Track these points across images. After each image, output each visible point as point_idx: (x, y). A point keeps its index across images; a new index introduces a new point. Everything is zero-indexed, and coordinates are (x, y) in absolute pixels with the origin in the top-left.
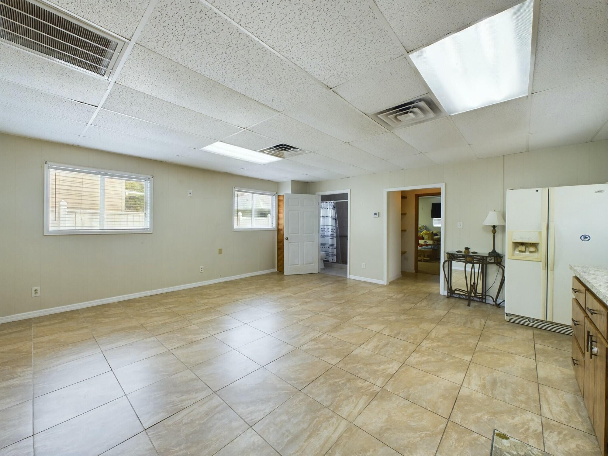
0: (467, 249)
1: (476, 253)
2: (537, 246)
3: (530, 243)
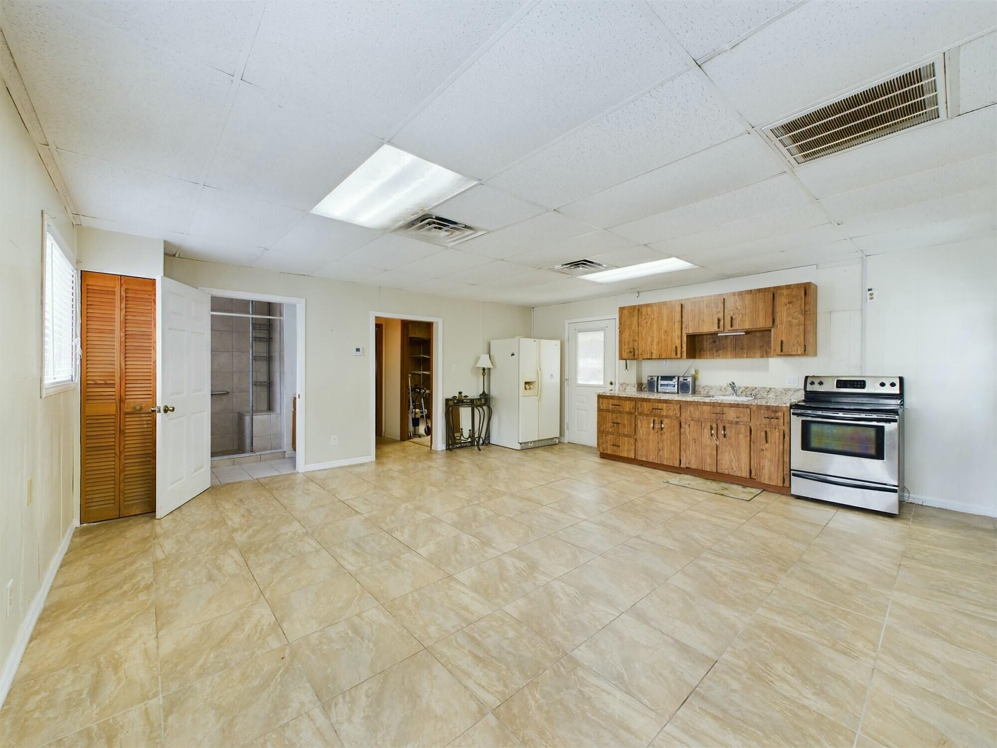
0: (460, 393)
1: (467, 397)
2: (534, 384)
3: (532, 382)
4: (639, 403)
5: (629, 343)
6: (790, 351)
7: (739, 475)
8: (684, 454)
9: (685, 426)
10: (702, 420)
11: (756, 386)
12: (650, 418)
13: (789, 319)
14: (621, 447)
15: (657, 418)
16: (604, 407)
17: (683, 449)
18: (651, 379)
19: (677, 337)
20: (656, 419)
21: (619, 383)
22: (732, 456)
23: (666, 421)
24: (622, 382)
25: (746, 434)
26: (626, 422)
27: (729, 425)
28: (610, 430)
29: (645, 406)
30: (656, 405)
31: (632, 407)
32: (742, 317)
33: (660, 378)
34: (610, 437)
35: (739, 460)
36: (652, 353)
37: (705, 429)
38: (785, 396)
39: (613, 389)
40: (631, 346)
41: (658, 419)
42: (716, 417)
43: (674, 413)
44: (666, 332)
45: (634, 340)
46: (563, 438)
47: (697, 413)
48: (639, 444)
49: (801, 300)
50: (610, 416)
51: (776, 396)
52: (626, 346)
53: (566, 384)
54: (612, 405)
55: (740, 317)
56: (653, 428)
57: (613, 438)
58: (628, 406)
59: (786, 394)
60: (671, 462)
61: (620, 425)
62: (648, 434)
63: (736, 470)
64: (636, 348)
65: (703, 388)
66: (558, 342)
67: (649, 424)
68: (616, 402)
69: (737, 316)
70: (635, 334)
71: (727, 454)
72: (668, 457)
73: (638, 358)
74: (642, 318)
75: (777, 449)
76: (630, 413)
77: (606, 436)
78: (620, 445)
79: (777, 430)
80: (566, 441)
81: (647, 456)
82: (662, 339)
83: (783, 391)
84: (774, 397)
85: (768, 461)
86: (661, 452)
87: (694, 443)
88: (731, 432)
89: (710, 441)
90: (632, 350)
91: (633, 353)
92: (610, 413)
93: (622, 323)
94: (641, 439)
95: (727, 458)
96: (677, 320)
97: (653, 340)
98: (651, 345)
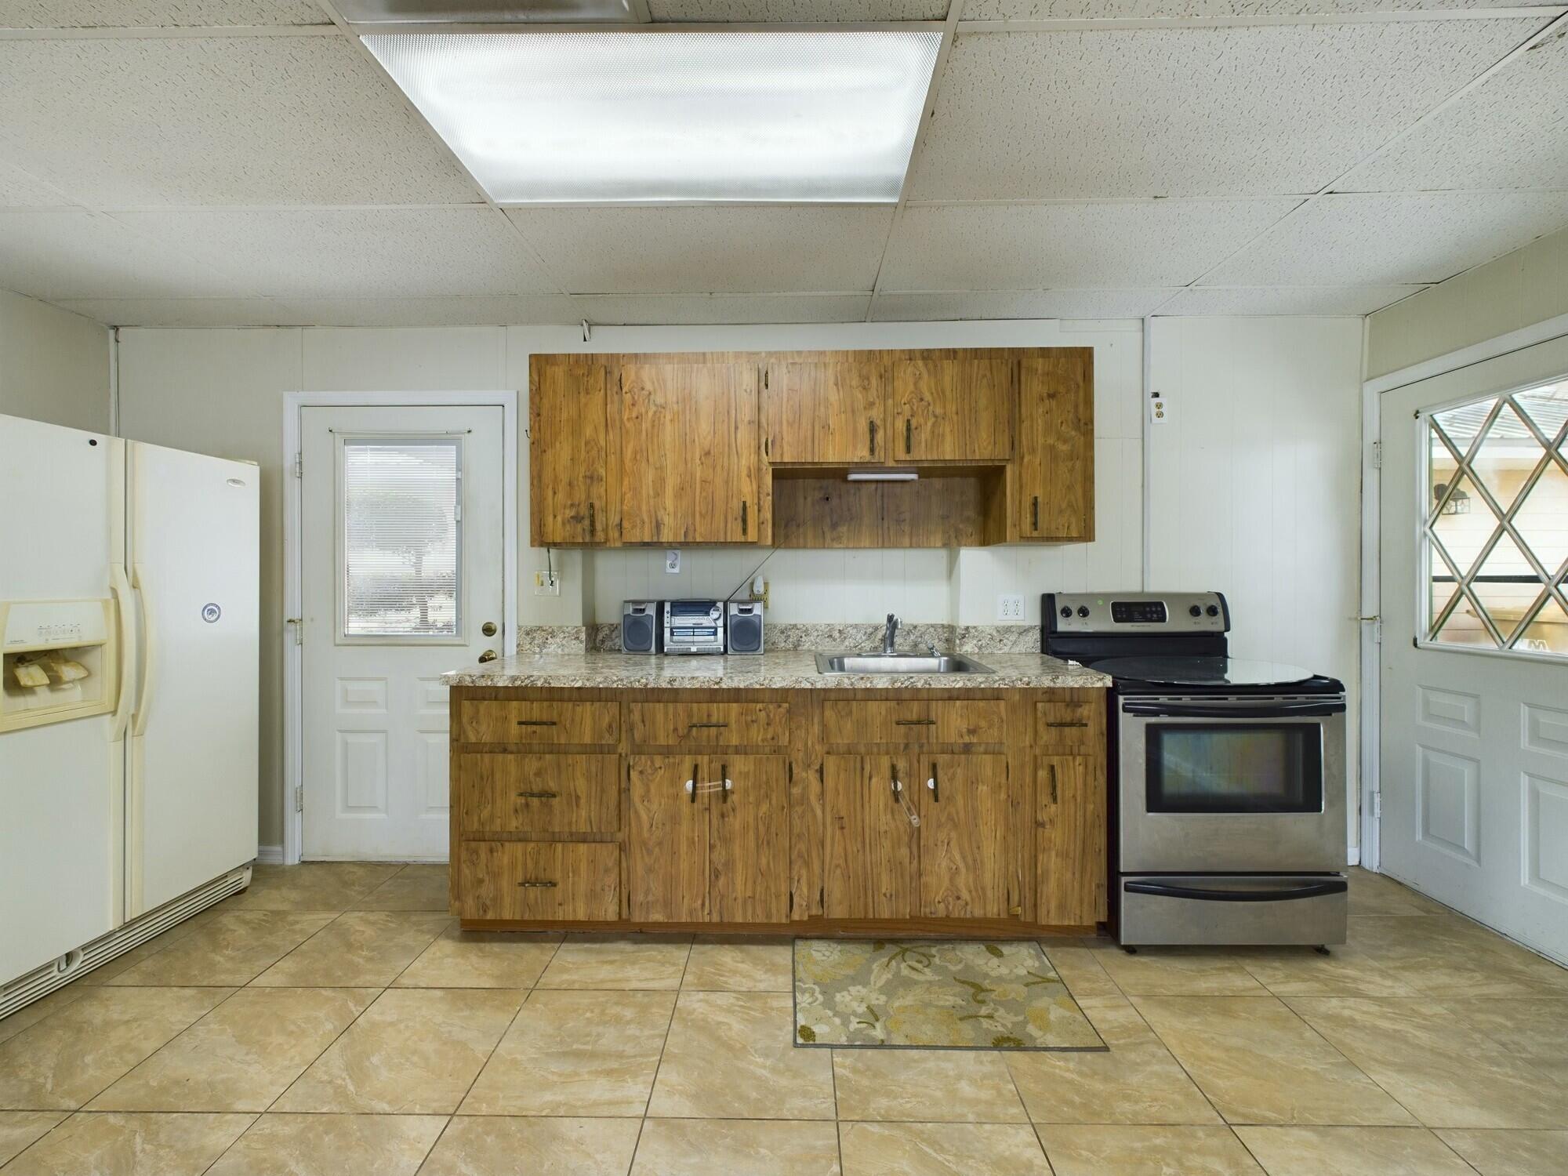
2: (91, 660)
3: (76, 649)
4: (636, 708)
5: (570, 484)
6: (1053, 527)
7: (978, 913)
8: (804, 872)
9: (804, 774)
10: (863, 750)
11: (915, 623)
12: (678, 759)
13: (1051, 441)
14: (560, 886)
15: (706, 758)
16: (483, 732)
17: (800, 855)
18: (636, 611)
19: (744, 473)
20: (704, 760)
21: (519, 628)
22: (958, 857)
23: (739, 764)
24: (530, 622)
25: (997, 780)
26: (581, 785)
27: (947, 757)
28: (514, 824)
29: (660, 717)
30: (699, 711)
31: (606, 720)
32: (934, 425)
33: (667, 607)
34: (511, 854)
35: (975, 867)
36: (658, 526)
37: (874, 780)
38: (999, 646)
39: (498, 652)
40: (580, 495)
41: (710, 762)
42: (907, 736)
43: (769, 736)
44: (708, 453)
45: (591, 478)
46: (278, 848)
47: (849, 726)
48: (639, 863)
49: (1077, 392)
50: (510, 770)
51: (980, 648)
52: (560, 496)
53: (289, 639)
54: (520, 723)
55: (930, 424)
56: (694, 797)
57: (525, 854)
58: (587, 723)
59: (1001, 640)
60: (759, 911)
61: (555, 801)
62: (674, 819)
63: (968, 899)
64: (597, 504)
65: (782, 632)
66: (249, 473)
67: (676, 781)
68: (537, 711)
69: (922, 421)
70: (594, 453)
71: (941, 852)
72: (749, 893)
73: (607, 540)
74: (622, 401)
75: (1080, 813)
76: (597, 749)
77: (491, 851)
78: (558, 876)
79: (1079, 759)
80: (292, 859)
81: (667, 904)
82: (693, 476)
83: (995, 633)
84: (977, 650)
85: (1057, 855)
86: (722, 881)
87: (838, 832)
88: (951, 779)
89: (889, 816)
90: (584, 511)
91: (587, 522)
92: (511, 757)
93: (544, 413)
94: (644, 843)
95: (944, 864)
96: (747, 419)
97: (663, 480)
98: (657, 495)
